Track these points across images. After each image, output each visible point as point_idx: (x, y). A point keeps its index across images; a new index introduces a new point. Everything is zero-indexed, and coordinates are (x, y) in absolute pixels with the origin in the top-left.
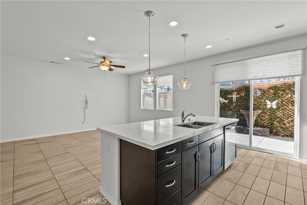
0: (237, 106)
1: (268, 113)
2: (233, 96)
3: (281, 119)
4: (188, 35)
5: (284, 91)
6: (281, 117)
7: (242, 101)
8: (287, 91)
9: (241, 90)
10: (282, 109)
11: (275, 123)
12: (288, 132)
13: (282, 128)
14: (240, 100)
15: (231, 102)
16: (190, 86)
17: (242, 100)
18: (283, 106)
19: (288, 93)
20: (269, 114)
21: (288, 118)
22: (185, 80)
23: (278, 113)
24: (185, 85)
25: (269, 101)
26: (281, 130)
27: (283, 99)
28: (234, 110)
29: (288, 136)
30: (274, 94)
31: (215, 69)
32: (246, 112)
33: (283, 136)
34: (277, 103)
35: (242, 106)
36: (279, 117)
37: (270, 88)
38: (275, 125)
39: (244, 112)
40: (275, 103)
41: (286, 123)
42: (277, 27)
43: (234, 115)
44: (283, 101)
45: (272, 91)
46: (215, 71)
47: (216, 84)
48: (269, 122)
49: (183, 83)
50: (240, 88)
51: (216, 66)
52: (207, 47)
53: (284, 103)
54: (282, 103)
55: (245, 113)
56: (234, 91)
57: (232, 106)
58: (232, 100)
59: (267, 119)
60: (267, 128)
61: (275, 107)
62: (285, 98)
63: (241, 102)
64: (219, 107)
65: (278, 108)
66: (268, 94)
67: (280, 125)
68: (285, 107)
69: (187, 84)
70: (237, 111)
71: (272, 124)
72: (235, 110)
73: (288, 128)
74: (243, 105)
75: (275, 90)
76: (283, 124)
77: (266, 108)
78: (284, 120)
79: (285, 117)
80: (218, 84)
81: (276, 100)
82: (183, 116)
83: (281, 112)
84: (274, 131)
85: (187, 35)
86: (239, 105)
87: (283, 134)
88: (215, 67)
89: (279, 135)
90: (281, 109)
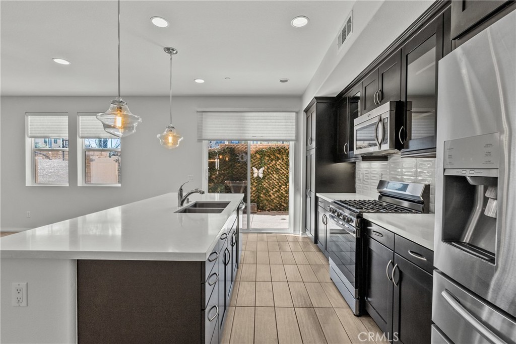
0: (220, 175)
1: (254, 183)
2: (216, 160)
3: (267, 190)
4: (177, 53)
5: (269, 156)
6: (267, 188)
7: (227, 169)
8: (272, 157)
9: (226, 153)
10: (268, 178)
11: (262, 195)
12: (273, 205)
13: (267, 200)
14: (224, 166)
15: (213, 169)
16: (181, 142)
17: (227, 167)
18: (269, 175)
19: (273, 159)
20: (256, 184)
21: (273, 189)
22: (171, 131)
23: (264, 183)
24: (170, 139)
25: (256, 168)
26: (267, 204)
27: (268, 166)
28: (216, 181)
29: (273, 210)
30: (260, 159)
31: (202, 118)
32: (232, 183)
33: (269, 210)
34: (264, 171)
35: (226, 176)
36: (265, 188)
37: (256, 152)
38: (262, 199)
39: (229, 183)
40: (261, 170)
41: (272, 195)
42: (281, 81)
43: (217, 189)
44: (269, 169)
45: (258, 156)
46: (202, 121)
47: (203, 141)
48: (256, 195)
49: (168, 136)
50: (224, 150)
51: (204, 113)
52: (197, 81)
53: (269, 170)
54: (268, 171)
55: (231, 185)
56: (216, 153)
57: (214, 175)
58: (215, 166)
59: (254, 191)
60: (254, 202)
61: (261, 176)
62: (271, 165)
63: (225, 169)
64: (207, 178)
65: (264, 178)
66: (255, 160)
67: (265, 198)
68: (271, 175)
69: (176, 138)
70: (220, 183)
71: (259, 197)
72: (218, 181)
73: (273, 201)
74: (228, 173)
75: (262, 154)
76: (269, 196)
77: (253, 177)
78: (270, 191)
79: (270, 188)
80: (206, 141)
81: (262, 167)
82: (181, 194)
83: (267, 181)
84: (261, 205)
85: (175, 52)
86: (223, 173)
87: (269, 208)
88: (202, 115)
89: (265, 210)
90: (266, 178)
